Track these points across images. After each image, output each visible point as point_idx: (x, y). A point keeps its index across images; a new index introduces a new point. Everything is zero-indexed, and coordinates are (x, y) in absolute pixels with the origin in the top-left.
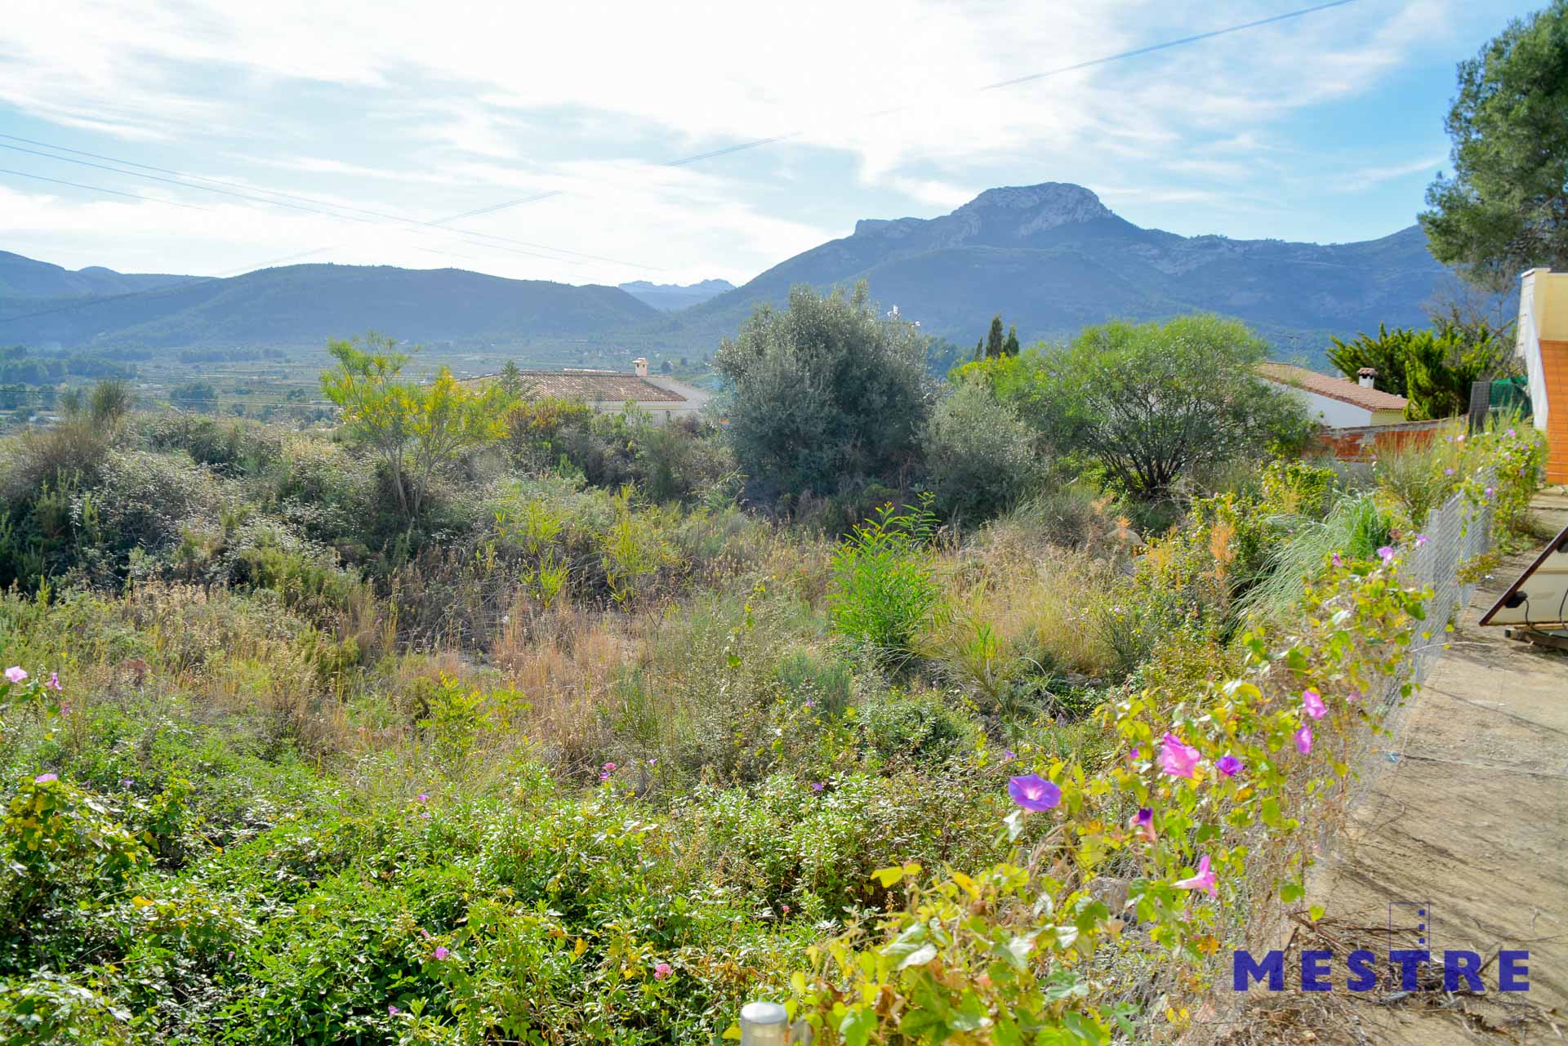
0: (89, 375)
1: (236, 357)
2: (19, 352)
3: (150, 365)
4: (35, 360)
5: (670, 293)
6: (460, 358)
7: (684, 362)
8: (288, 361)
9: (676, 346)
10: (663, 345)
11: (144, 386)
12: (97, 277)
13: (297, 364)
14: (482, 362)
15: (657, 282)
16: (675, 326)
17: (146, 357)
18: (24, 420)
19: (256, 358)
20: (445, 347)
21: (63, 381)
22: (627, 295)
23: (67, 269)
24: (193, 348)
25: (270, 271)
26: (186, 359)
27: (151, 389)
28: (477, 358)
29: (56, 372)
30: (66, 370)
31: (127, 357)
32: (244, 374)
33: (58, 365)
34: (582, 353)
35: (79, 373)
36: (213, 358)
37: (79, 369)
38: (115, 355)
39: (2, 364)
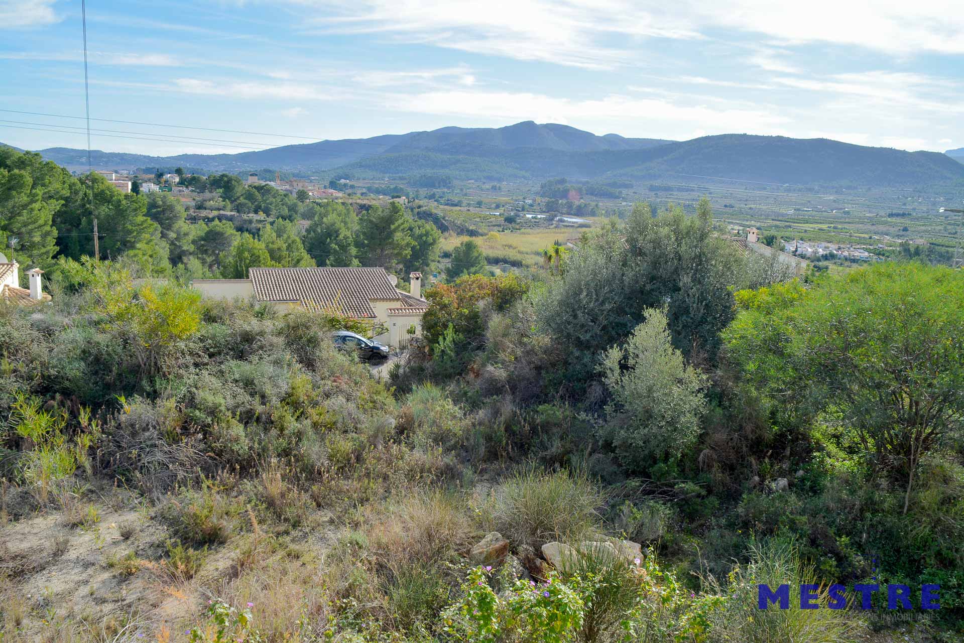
0: (596, 195)
1: (680, 189)
2: (563, 181)
3: (631, 191)
4: (568, 185)
6: (820, 198)
8: (710, 193)
11: (624, 203)
12: (612, 139)
13: (715, 195)
14: (834, 201)
17: (631, 186)
18: (552, 220)
19: (693, 190)
20: (810, 190)
21: (582, 198)
22: (949, 158)
23: (596, 135)
24: (657, 183)
26: (652, 188)
28: (832, 198)
30: (585, 192)
31: (619, 187)
32: (682, 199)
33: (580, 189)
35: (592, 194)
36: (668, 189)
37: (592, 192)
38: (614, 185)
39: (553, 188)
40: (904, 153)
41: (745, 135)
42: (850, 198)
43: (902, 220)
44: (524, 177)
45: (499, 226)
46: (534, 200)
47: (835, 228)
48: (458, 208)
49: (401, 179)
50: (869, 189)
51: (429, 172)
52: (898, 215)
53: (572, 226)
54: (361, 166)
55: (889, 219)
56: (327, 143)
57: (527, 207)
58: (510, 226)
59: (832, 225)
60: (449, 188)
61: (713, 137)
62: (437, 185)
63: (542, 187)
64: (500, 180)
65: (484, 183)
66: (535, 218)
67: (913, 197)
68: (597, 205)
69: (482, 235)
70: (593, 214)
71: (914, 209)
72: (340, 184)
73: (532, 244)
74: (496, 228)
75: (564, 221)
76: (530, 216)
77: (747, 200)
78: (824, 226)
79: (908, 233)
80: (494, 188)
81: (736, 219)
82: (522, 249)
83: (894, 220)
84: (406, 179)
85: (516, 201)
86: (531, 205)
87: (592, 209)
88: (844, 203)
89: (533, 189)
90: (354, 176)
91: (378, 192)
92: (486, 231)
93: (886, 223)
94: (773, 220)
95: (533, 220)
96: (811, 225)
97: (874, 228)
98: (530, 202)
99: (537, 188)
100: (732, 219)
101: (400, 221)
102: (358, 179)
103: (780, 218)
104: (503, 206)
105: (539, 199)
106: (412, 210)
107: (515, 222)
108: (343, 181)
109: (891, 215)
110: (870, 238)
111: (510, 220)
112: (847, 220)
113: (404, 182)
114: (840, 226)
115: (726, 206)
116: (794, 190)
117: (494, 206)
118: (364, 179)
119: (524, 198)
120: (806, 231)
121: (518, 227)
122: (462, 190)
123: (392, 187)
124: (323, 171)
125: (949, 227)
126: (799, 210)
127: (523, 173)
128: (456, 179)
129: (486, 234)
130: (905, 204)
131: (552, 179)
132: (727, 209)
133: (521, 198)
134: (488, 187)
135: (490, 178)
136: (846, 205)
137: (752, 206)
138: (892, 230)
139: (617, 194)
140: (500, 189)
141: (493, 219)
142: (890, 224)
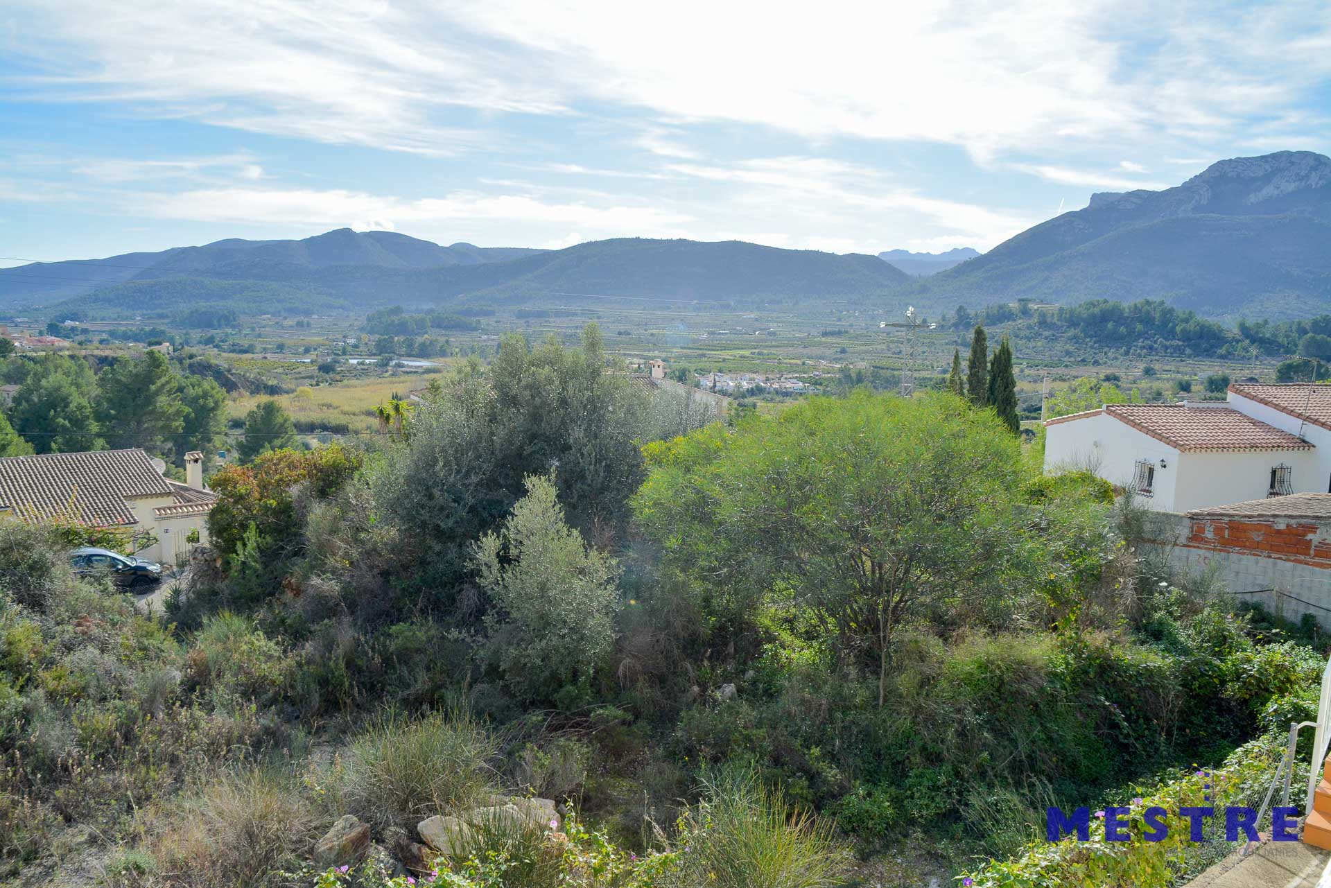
0: (446, 328)
1: (558, 314)
2: (397, 310)
3: (492, 321)
4: (405, 316)
5: (922, 260)
6: (738, 316)
8: (599, 317)
9: (924, 307)
11: (485, 337)
12: (462, 250)
13: (605, 320)
14: (756, 320)
15: (913, 251)
16: (924, 289)
17: (492, 313)
18: (387, 365)
19: (575, 314)
20: (725, 307)
21: (426, 333)
23: (440, 244)
24: (527, 307)
26: (521, 315)
27: (488, 339)
28: (752, 316)
29: (421, 327)
30: (429, 324)
31: (476, 315)
32: (562, 327)
33: (423, 320)
34: (842, 312)
35: (439, 326)
36: (541, 314)
37: (439, 323)
38: (468, 313)
39: (384, 320)
40: (833, 256)
41: (638, 239)
42: (775, 315)
43: (839, 340)
44: (342, 307)
45: (311, 377)
46: (359, 339)
47: (759, 354)
48: (250, 356)
49: (161, 316)
50: (797, 302)
51: (203, 305)
52: (832, 334)
53: (415, 372)
54: (96, 300)
55: (823, 339)
56: (39, 266)
57: (349, 349)
58: (327, 377)
59: (756, 351)
60: (233, 327)
61: (596, 242)
62: (215, 323)
63: (369, 320)
64: (307, 313)
65: (285, 318)
66: (362, 364)
67: (848, 311)
68: (447, 342)
69: (287, 392)
70: (443, 353)
71: (851, 325)
72: (65, 328)
73: (361, 400)
74: (307, 381)
75: (403, 366)
76: (355, 362)
77: (646, 325)
78: (747, 353)
79: (847, 355)
80: (300, 324)
81: (634, 350)
82: (347, 408)
83: (829, 340)
84: (167, 317)
85: (334, 341)
86: (356, 346)
87: (441, 347)
88: (767, 321)
89: (356, 323)
90: (86, 316)
91: (126, 337)
92: (293, 387)
93: (820, 344)
94: (682, 348)
95: (359, 367)
96: (731, 352)
97: (805, 351)
98: (353, 341)
99: (363, 321)
100: (630, 350)
101: (163, 380)
102: (94, 319)
103: (691, 346)
104: (315, 349)
105: (365, 337)
106: (181, 361)
107: (334, 370)
108: (69, 323)
109: (825, 334)
110: (804, 364)
111: (326, 368)
112: (774, 343)
113: (166, 321)
114: (765, 352)
115: (620, 333)
116: (705, 308)
117: (301, 350)
118: (103, 319)
119: (344, 337)
120: (724, 360)
121: (338, 378)
122: (253, 329)
123: (147, 329)
124: (36, 310)
125: (892, 346)
126: (713, 333)
127: (341, 301)
128: (245, 313)
129: (293, 391)
130: (839, 320)
131: (382, 308)
132: (623, 338)
133: (340, 336)
134: (290, 323)
135: (292, 311)
136: (771, 324)
137: (654, 331)
138: (828, 352)
139: (474, 325)
140: (309, 325)
141: (302, 369)
142: (825, 345)
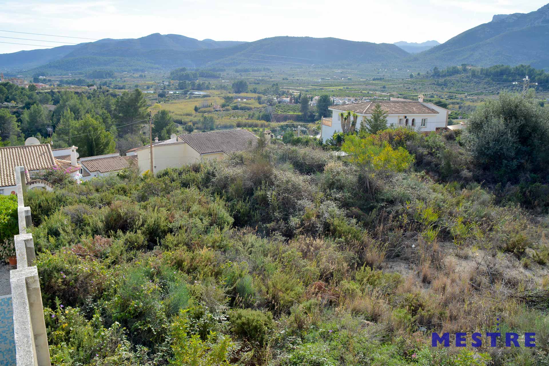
0: (205, 77)
1: (253, 70)
2: (183, 70)
3: (225, 73)
4: (189, 72)
5: (414, 46)
6: (333, 71)
7: (419, 74)
8: (272, 72)
10: (411, 67)
11: (223, 81)
12: (208, 42)
13: (275, 73)
14: (341, 73)
15: (409, 42)
16: (416, 59)
17: (224, 70)
18: (186, 94)
19: (261, 71)
20: (327, 67)
21: (197, 79)
22: (397, 47)
23: (199, 40)
24: (239, 67)
25: (266, 39)
26: (237, 71)
27: (225, 82)
28: (339, 71)
29: (195, 76)
30: (199, 75)
31: (218, 71)
32: (256, 76)
33: (196, 74)
34: (379, 70)
35: (202, 76)
36: (246, 71)
37: (202, 75)
38: (214, 70)
39: (179, 74)
40: (374, 44)
41: (287, 37)
42: (349, 71)
43: (381, 82)
44: (157, 68)
45: (156, 99)
46: (170, 82)
47: (347, 88)
48: (123, 90)
49: (81, 74)
50: (359, 65)
51: (98, 68)
52: (378, 79)
53: (199, 97)
54: (50, 67)
55: (374, 82)
56: (23, 52)
57: (166, 87)
58: (162, 99)
59: (346, 87)
60: (113, 78)
61: (268, 39)
62: (104, 76)
63: (171, 74)
64: (143, 71)
65: (134, 73)
66: (175, 93)
67: (382, 69)
68: (209, 83)
70: (208, 88)
71: (384, 76)
72: (41, 79)
73: (182, 109)
74: (155, 101)
75: (193, 94)
76: (172, 92)
77: (293, 75)
78: (342, 88)
79: (387, 89)
80: (141, 76)
81: (291, 86)
82: (178, 113)
83: (376, 82)
85: (158, 83)
86: (169, 86)
87: (207, 86)
88: (346, 74)
89: (165, 75)
90: (48, 74)
91: (68, 83)
92: (150, 103)
93: (372, 84)
94: (312, 85)
95: (175, 95)
96: (334, 88)
97: (367, 87)
98: (167, 83)
99: (168, 74)
100: (289, 86)
102: (51, 75)
103: (316, 84)
104: (151, 87)
105: (172, 82)
107: (165, 96)
108: (41, 77)
109: (374, 80)
110: (368, 93)
111: (162, 95)
112: (352, 84)
113: (83, 75)
114: (350, 87)
115: (283, 79)
116: (318, 68)
117: (145, 87)
118: (55, 75)
119: (163, 81)
120: (333, 91)
121: (167, 99)
122: (121, 78)
123: (77, 79)
124: (25, 71)
125: (405, 85)
126: (323, 79)
127: (157, 66)
128: (116, 72)
130: (378, 73)
131: (177, 68)
132: (285, 81)
133: (161, 81)
134: (137, 76)
135: (137, 70)
136: (348, 75)
137: (298, 78)
138: (377, 88)
139: (218, 75)
140: (145, 76)
141: (151, 96)
142: (375, 84)
